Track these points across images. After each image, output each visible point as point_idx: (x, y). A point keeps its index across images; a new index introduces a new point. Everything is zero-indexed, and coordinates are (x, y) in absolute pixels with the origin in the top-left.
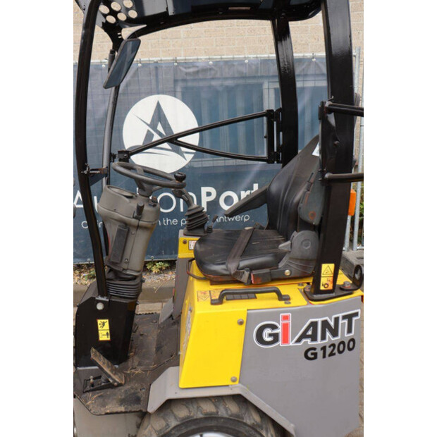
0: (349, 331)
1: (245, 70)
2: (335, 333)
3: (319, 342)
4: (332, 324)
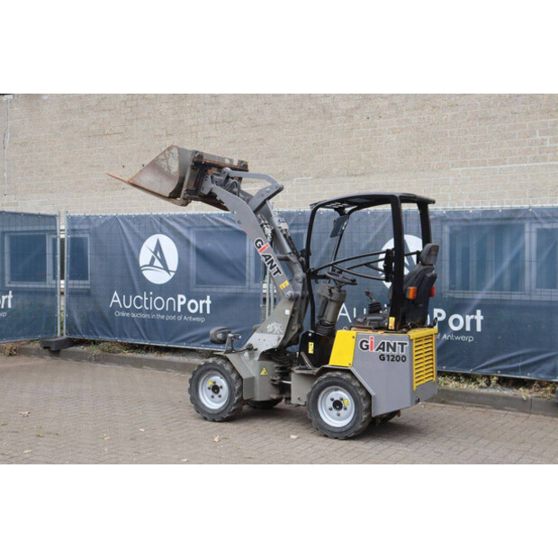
0: (402, 351)
1: (466, 217)
2: (394, 350)
3: (385, 352)
4: (392, 345)
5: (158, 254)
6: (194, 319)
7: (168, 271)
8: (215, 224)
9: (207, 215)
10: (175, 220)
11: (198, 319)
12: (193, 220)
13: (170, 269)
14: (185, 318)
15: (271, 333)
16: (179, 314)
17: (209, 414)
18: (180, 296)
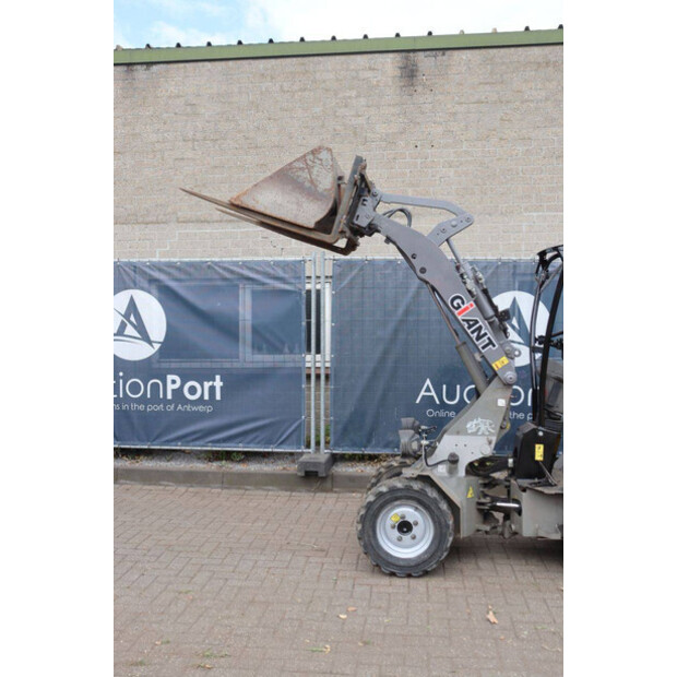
5: (132, 319)
6: (194, 408)
7: (150, 342)
8: (227, 275)
9: (216, 263)
10: (160, 270)
11: (201, 408)
12: (192, 270)
13: (152, 339)
14: (180, 407)
15: (475, 434)
16: (170, 402)
17: (401, 567)
18: (170, 378)
